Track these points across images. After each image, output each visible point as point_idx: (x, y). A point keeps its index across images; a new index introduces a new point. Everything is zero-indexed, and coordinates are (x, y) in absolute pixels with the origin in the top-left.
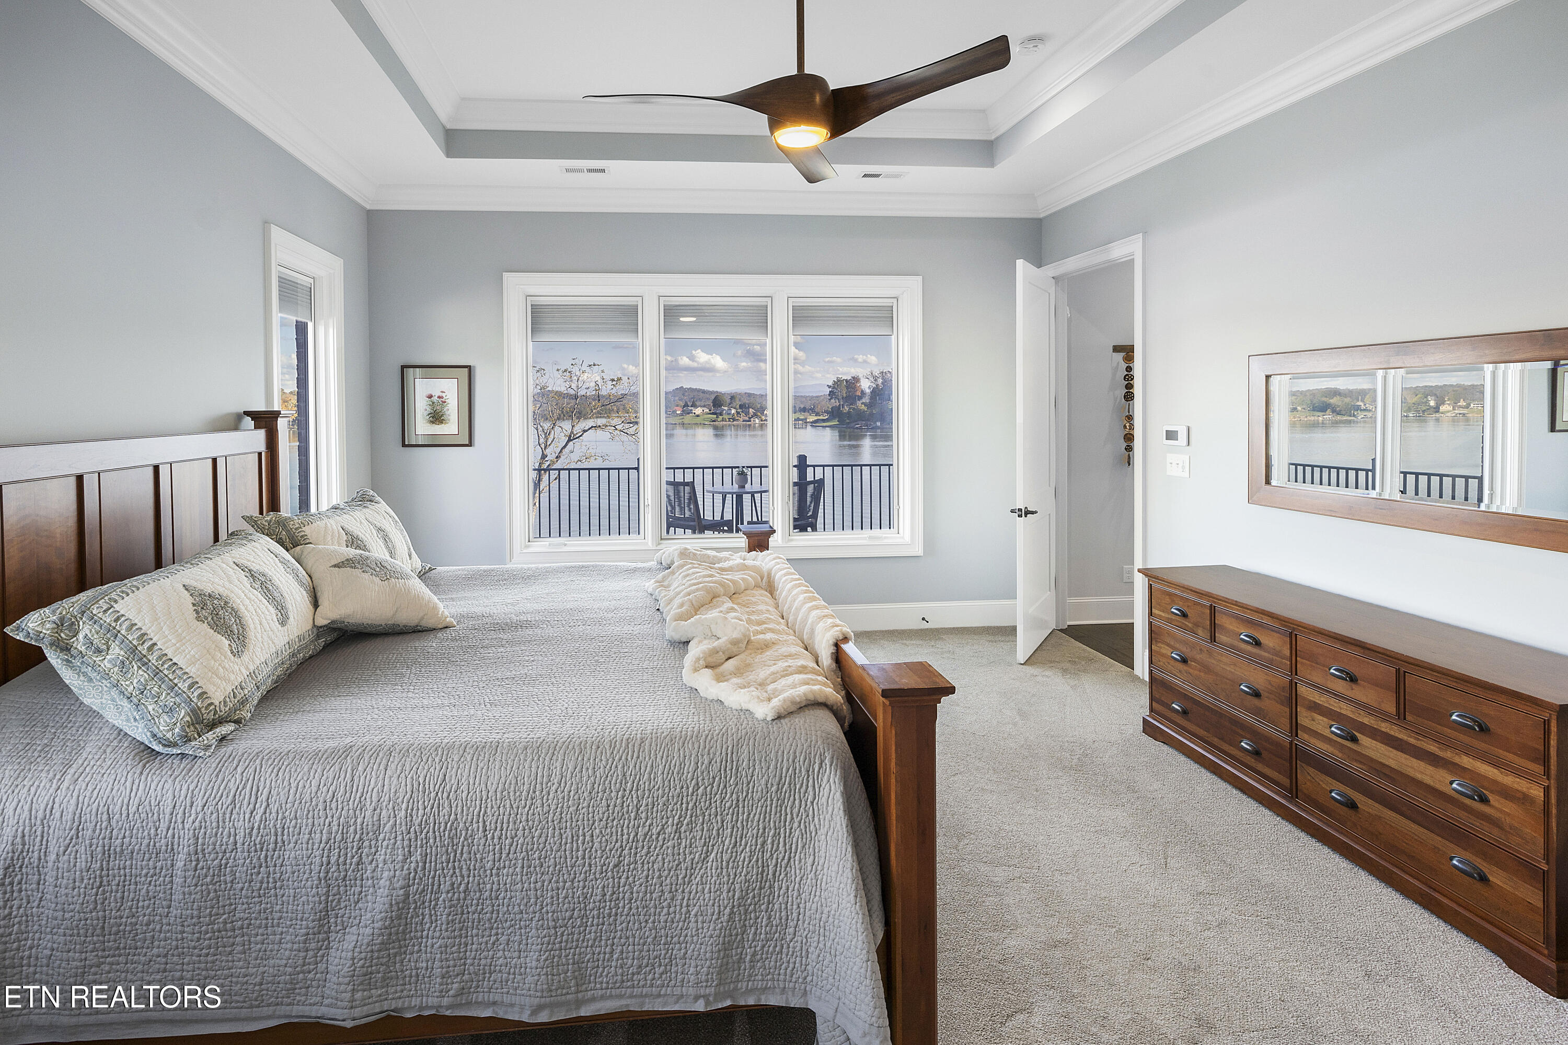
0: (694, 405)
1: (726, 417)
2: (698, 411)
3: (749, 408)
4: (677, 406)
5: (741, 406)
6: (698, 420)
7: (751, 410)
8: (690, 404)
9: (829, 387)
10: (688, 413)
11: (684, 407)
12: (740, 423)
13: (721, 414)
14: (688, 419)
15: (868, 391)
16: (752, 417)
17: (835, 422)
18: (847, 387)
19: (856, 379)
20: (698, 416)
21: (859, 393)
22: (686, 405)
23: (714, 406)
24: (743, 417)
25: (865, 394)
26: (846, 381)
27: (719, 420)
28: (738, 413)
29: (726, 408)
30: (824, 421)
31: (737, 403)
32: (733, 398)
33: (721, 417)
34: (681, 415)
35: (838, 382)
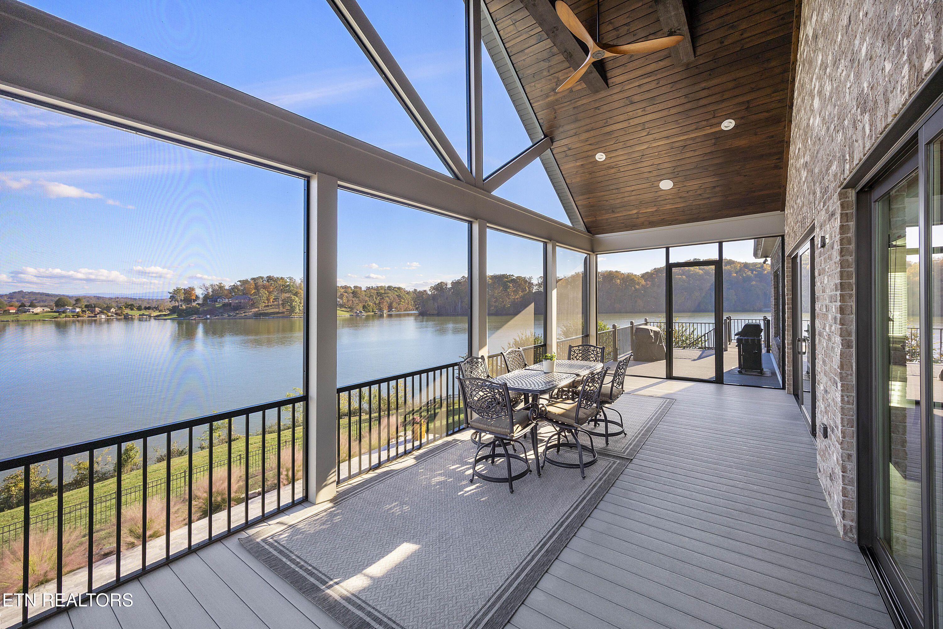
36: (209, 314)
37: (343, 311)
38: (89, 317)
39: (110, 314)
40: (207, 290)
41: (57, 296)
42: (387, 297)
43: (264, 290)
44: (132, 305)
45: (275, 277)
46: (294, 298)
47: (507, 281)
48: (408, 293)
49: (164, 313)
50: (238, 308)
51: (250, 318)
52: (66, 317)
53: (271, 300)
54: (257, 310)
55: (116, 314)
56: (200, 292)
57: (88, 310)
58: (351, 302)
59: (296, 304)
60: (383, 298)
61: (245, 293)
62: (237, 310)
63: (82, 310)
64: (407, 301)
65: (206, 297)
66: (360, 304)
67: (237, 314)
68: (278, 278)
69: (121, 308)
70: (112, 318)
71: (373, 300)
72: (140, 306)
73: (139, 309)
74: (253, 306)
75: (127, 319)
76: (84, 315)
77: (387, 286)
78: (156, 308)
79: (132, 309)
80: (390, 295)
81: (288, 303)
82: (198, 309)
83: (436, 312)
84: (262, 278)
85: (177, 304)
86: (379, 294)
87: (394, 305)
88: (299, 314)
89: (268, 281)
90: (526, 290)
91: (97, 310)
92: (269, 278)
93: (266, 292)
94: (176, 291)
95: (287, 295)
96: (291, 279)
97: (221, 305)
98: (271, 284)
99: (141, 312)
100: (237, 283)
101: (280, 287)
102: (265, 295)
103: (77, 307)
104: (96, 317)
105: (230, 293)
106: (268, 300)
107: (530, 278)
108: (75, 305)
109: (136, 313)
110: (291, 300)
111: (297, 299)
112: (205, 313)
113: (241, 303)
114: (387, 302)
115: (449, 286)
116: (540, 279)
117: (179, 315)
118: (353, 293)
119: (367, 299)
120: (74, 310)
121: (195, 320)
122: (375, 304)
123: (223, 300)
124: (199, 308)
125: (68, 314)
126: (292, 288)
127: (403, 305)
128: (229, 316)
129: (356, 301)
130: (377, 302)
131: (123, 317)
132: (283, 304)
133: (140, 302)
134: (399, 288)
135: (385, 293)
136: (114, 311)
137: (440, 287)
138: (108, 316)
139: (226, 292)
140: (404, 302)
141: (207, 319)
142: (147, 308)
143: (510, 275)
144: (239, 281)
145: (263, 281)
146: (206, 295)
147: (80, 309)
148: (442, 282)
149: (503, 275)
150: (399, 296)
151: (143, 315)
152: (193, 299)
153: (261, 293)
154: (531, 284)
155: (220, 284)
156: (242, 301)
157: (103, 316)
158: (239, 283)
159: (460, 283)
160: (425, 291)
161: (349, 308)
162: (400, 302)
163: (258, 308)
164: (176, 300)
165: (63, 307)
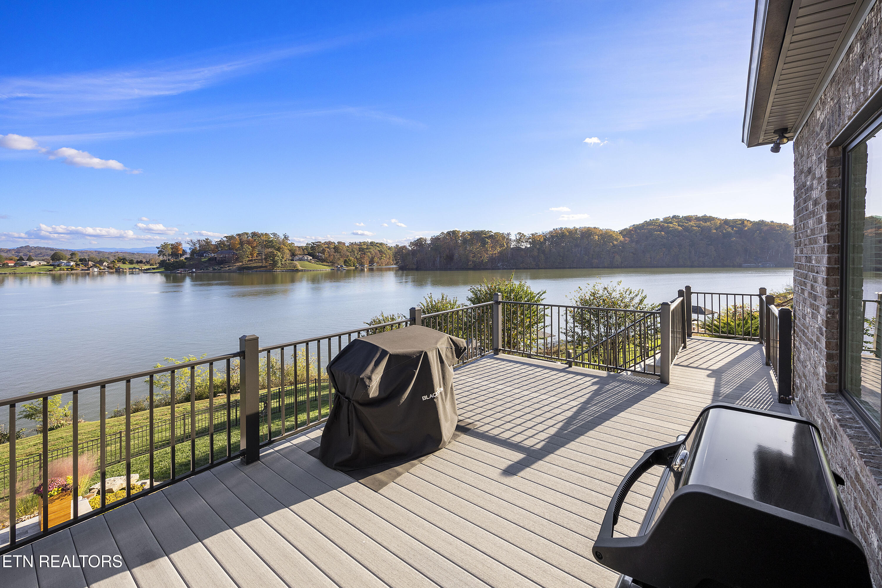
0: (29, 259)
1: (65, 268)
2: (34, 263)
3: (89, 261)
4: (10, 260)
5: (81, 260)
6: (34, 270)
7: (90, 263)
8: (25, 258)
9: (158, 248)
10: (22, 266)
11: (18, 260)
12: (79, 271)
13: (59, 266)
14: (22, 270)
15: (189, 251)
16: (91, 267)
17: (162, 270)
18: (172, 248)
19: (180, 244)
20: (34, 267)
21: (180, 252)
22: (20, 259)
23: (52, 259)
24: (82, 267)
25: (186, 253)
26: (172, 245)
27: (56, 269)
28: (77, 265)
29: (65, 261)
30: (154, 269)
31: (77, 258)
32: (73, 254)
33: (58, 268)
34: (14, 267)
36: (195, 268)
37: (324, 265)
38: (83, 270)
39: (102, 268)
40: (194, 245)
41: (53, 250)
42: (369, 252)
43: (248, 245)
44: (123, 259)
45: (259, 233)
46: (276, 252)
47: (485, 237)
48: (390, 248)
49: (155, 267)
50: (222, 262)
51: (233, 272)
52: (60, 270)
53: (255, 255)
54: (241, 264)
55: (108, 267)
56: (187, 247)
57: (82, 264)
58: (332, 257)
59: (278, 258)
60: (364, 254)
61: (231, 248)
62: (222, 264)
63: (76, 264)
64: (388, 256)
65: (193, 252)
66: (342, 259)
67: (222, 268)
68: (262, 234)
69: (112, 261)
70: (104, 271)
71: (355, 255)
72: (132, 260)
73: (131, 262)
74: (237, 260)
75: (119, 272)
76: (78, 268)
77: (370, 242)
78: (148, 262)
79: (124, 263)
80: (371, 250)
81: (270, 257)
82: (184, 263)
83: (415, 267)
84: (247, 234)
85: (165, 258)
86: (361, 250)
87: (376, 259)
88: (281, 268)
89: (252, 237)
90: (504, 246)
91: (91, 263)
92: (254, 234)
93: (250, 247)
94: (164, 246)
95: (270, 250)
96: (274, 235)
97: (207, 259)
98: (255, 239)
99: (132, 266)
100: (223, 238)
101: (263, 242)
102: (248, 250)
103: (72, 261)
104: (89, 270)
105: (217, 248)
106: (252, 254)
107: (509, 234)
108: (70, 259)
109: (127, 266)
110: (274, 255)
111: (279, 254)
112: (191, 267)
113: (225, 257)
114: (369, 257)
115: (429, 242)
116: (518, 235)
117: (167, 269)
118: (334, 248)
119: (349, 254)
120: (68, 264)
121: (181, 273)
122: (357, 259)
123: (209, 255)
124: (186, 263)
125: (62, 267)
126: (275, 244)
127: (385, 260)
128: (214, 269)
129: (337, 256)
130: (359, 257)
131: (114, 270)
132: (265, 259)
133: (131, 256)
134: (381, 244)
135: (367, 249)
136: (107, 264)
137: (419, 243)
138: (100, 269)
139: (213, 247)
140: (385, 257)
141: (193, 272)
142: (138, 262)
143: (488, 232)
144: (225, 237)
145: (248, 237)
146: (193, 249)
147: (75, 263)
148: (421, 238)
149: (482, 232)
150: (380, 251)
151: (134, 268)
152: (180, 254)
153: (244, 248)
154: (509, 240)
155: (207, 239)
156: (227, 256)
157: (96, 270)
158: (225, 239)
159: (440, 239)
160: (405, 246)
161: (331, 262)
162: (382, 257)
163: (242, 262)
164: (164, 255)
165: (59, 260)
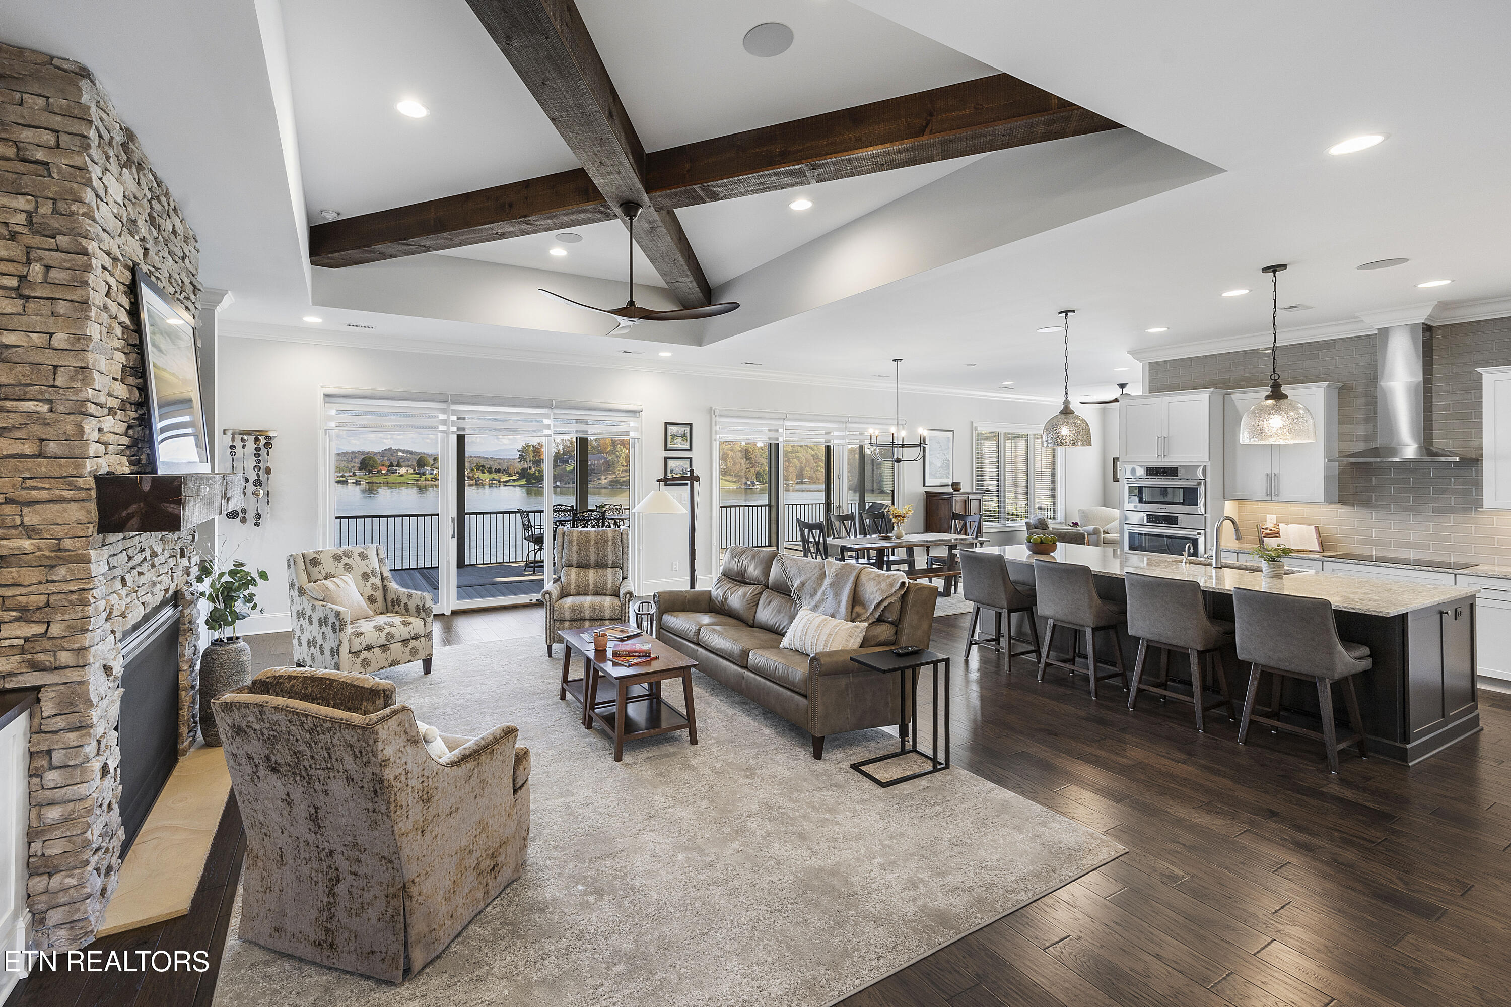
0: (399, 466)
2: (403, 471)
4: (383, 466)
6: (402, 479)
8: (395, 463)
9: (519, 451)
10: (393, 473)
11: (389, 466)
13: (424, 474)
14: (392, 478)
17: (523, 482)
18: (534, 452)
19: (542, 446)
20: (402, 475)
22: (391, 465)
23: (418, 466)
26: (532, 445)
27: (422, 479)
29: (429, 469)
30: (514, 480)
33: (424, 477)
34: (386, 474)
35: (526, 448)
36: (560, 481)
37: (727, 480)
40: (557, 446)
41: (419, 454)
43: (623, 448)
44: (483, 466)
49: (513, 478)
52: (426, 479)
54: (614, 475)
55: (469, 477)
56: (549, 450)
61: (600, 452)
65: (556, 456)
69: (473, 469)
72: (490, 468)
73: (490, 472)
74: (609, 470)
75: (479, 483)
78: (506, 472)
79: (483, 472)
80: (800, 455)
85: (526, 466)
87: (807, 472)
93: (626, 451)
99: (492, 476)
102: (624, 455)
103: (435, 468)
106: (627, 461)
108: (433, 465)
109: (485, 477)
113: (595, 465)
117: (528, 481)
120: (432, 472)
129: (743, 465)
131: (475, 481)
133: (491, 463)
142: (498, 471)
146: (556, 453)
150: (814, 457)
151: (493, 479)
153: (618, 452)
156: (597, 463)
161: (736, 476)
163: (615, 473)
164: (525, 461)
165: (424, 467)
